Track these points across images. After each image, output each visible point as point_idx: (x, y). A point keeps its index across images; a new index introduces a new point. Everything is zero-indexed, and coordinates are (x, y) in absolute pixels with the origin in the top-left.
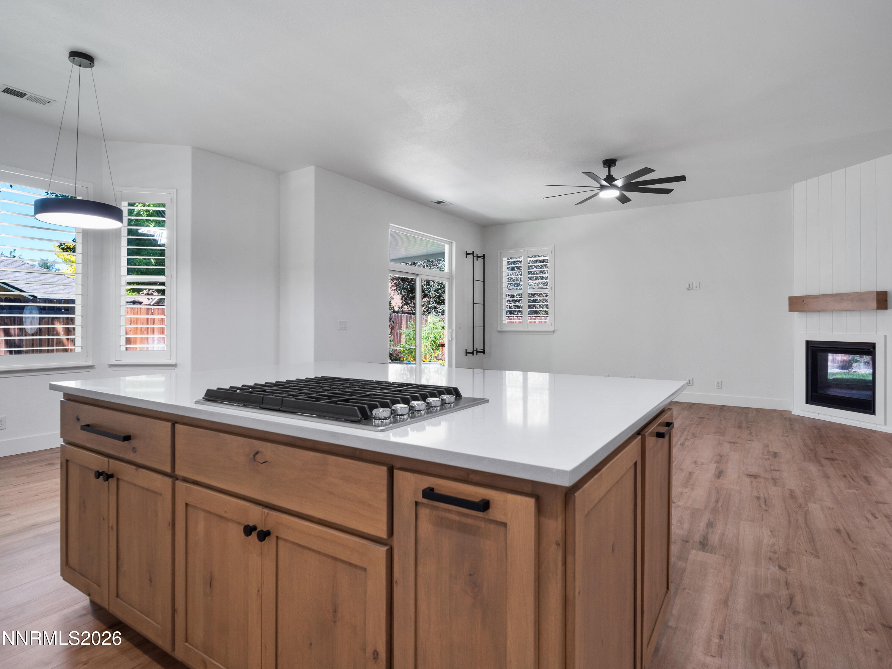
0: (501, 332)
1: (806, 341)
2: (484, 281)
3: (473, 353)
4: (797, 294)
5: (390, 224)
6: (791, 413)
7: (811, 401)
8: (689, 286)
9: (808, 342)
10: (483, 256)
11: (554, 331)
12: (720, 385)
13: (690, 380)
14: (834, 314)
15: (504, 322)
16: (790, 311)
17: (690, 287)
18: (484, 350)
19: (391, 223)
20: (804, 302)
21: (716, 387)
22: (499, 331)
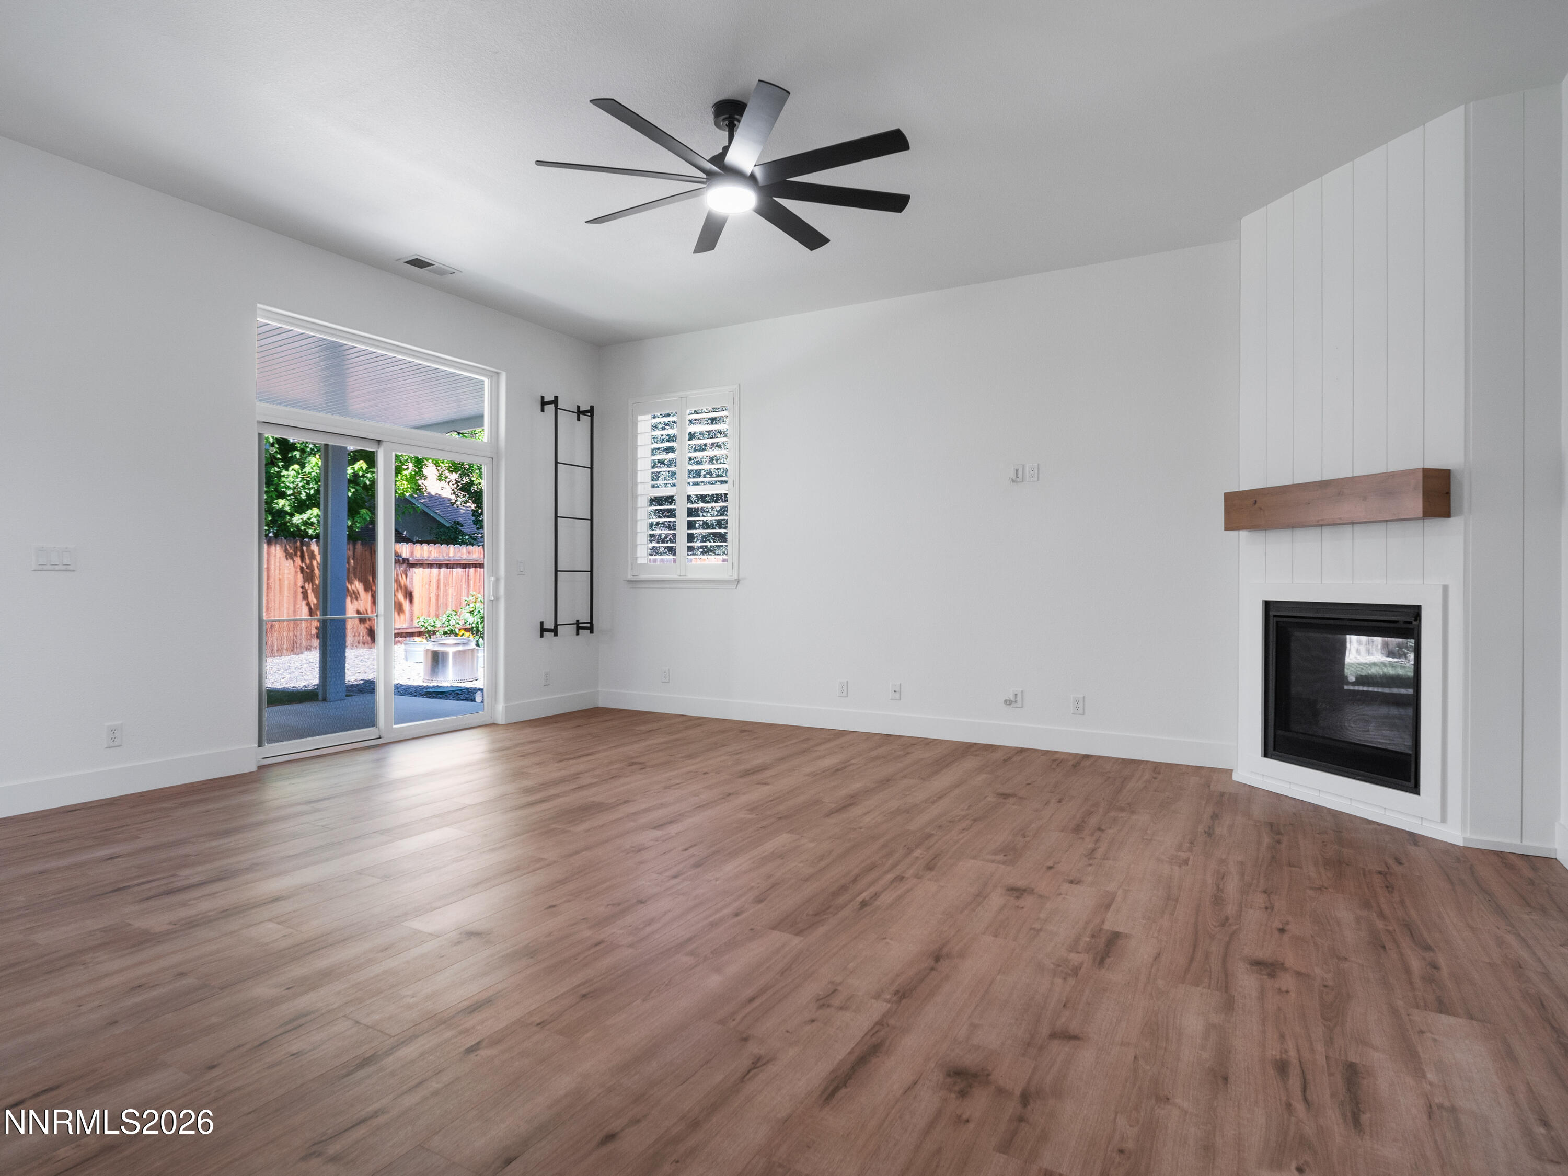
0: (633, 583)
1: (1263, 601)
2: (592, 468)
3: (555, 631)
4: (1246, 485)
5: (259, 305)
6: (1231, 775)
7: (1274, 750)
8: (1017, 474)
9: (1268, 605)
10: (591, 411)
11: (738, 581)
12: (1080, 707)
13: (1016, 695)
14: (1327, 531)
15: (640, 561)
16: (1228, 528)
17: (1017, 477)
18: (591, 623)
19: (259, 303)
20: (1257, 506)
21: (1072, 712)
22: (630, 581)
